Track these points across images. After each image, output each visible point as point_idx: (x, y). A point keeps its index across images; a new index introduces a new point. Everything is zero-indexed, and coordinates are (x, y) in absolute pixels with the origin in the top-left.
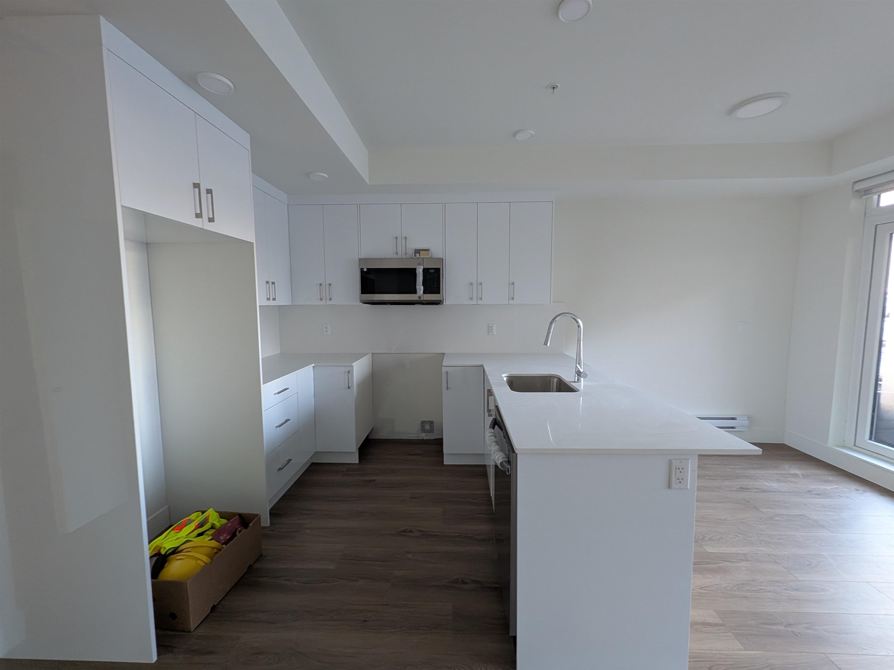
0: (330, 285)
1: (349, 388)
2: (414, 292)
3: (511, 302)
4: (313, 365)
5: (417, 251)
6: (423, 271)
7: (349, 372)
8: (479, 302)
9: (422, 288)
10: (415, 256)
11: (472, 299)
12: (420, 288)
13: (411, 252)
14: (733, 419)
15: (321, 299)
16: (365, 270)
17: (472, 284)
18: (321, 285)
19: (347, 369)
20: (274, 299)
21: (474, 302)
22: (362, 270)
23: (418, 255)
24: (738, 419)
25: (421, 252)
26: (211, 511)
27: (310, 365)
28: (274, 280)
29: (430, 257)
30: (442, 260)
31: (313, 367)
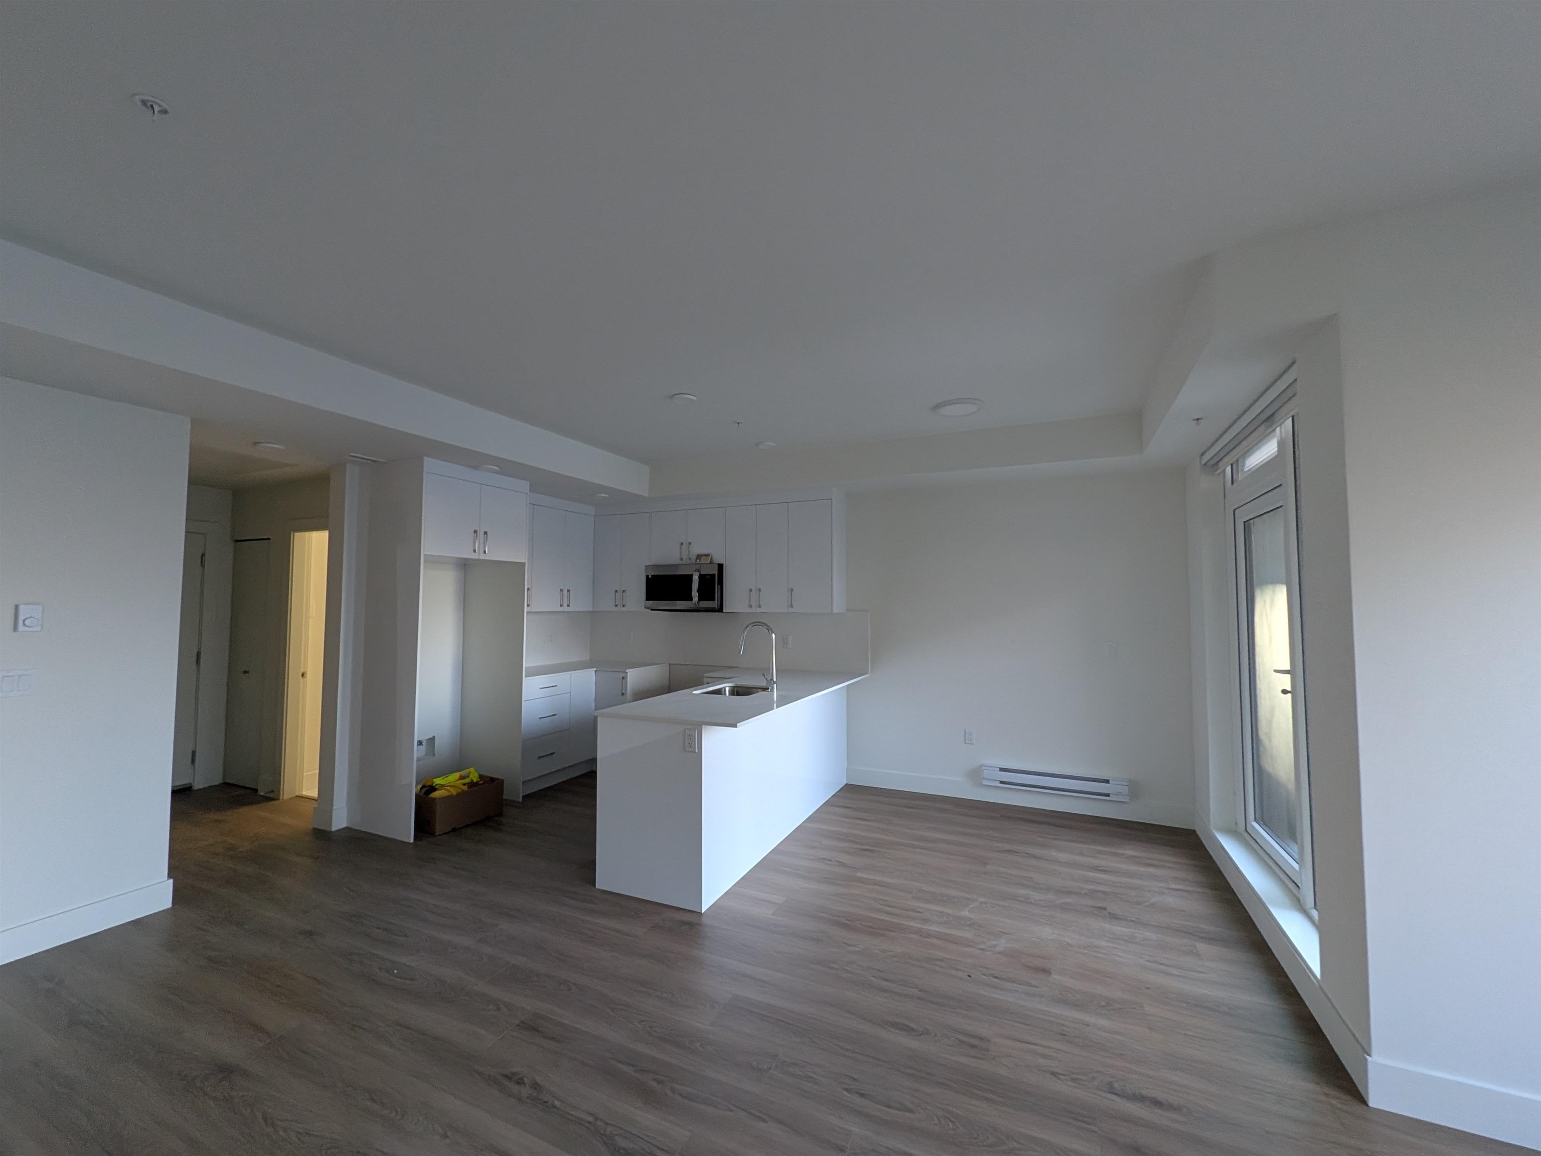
0: (624, 591)
1: (623, 694)
2: (690, 599)
3: (791, 610)
4: (595, 669)
5: (699, 557)
6: (700, 577)
7: (623, 678)
8: (759, 610)
9: (697, 594)
10: (696, 561)
11: (751, 606)
12: (695, 595)
13: (694, 557)
14: (1107, 782)
15: (616, 606)
16: (650, 577)
17: (751, 590)
18: (616, 591)
19: (623, 675)
20: (568, 606)
21: (753, 610)
22: (647, 576)
23: (698, 561)
24: (1110, 782)
25: (703, 558)
26: (472, 769)
27: (592, 669)
28: (570, 589)
29: (709, 562)
30: (721, 567)
31: (596, 671)
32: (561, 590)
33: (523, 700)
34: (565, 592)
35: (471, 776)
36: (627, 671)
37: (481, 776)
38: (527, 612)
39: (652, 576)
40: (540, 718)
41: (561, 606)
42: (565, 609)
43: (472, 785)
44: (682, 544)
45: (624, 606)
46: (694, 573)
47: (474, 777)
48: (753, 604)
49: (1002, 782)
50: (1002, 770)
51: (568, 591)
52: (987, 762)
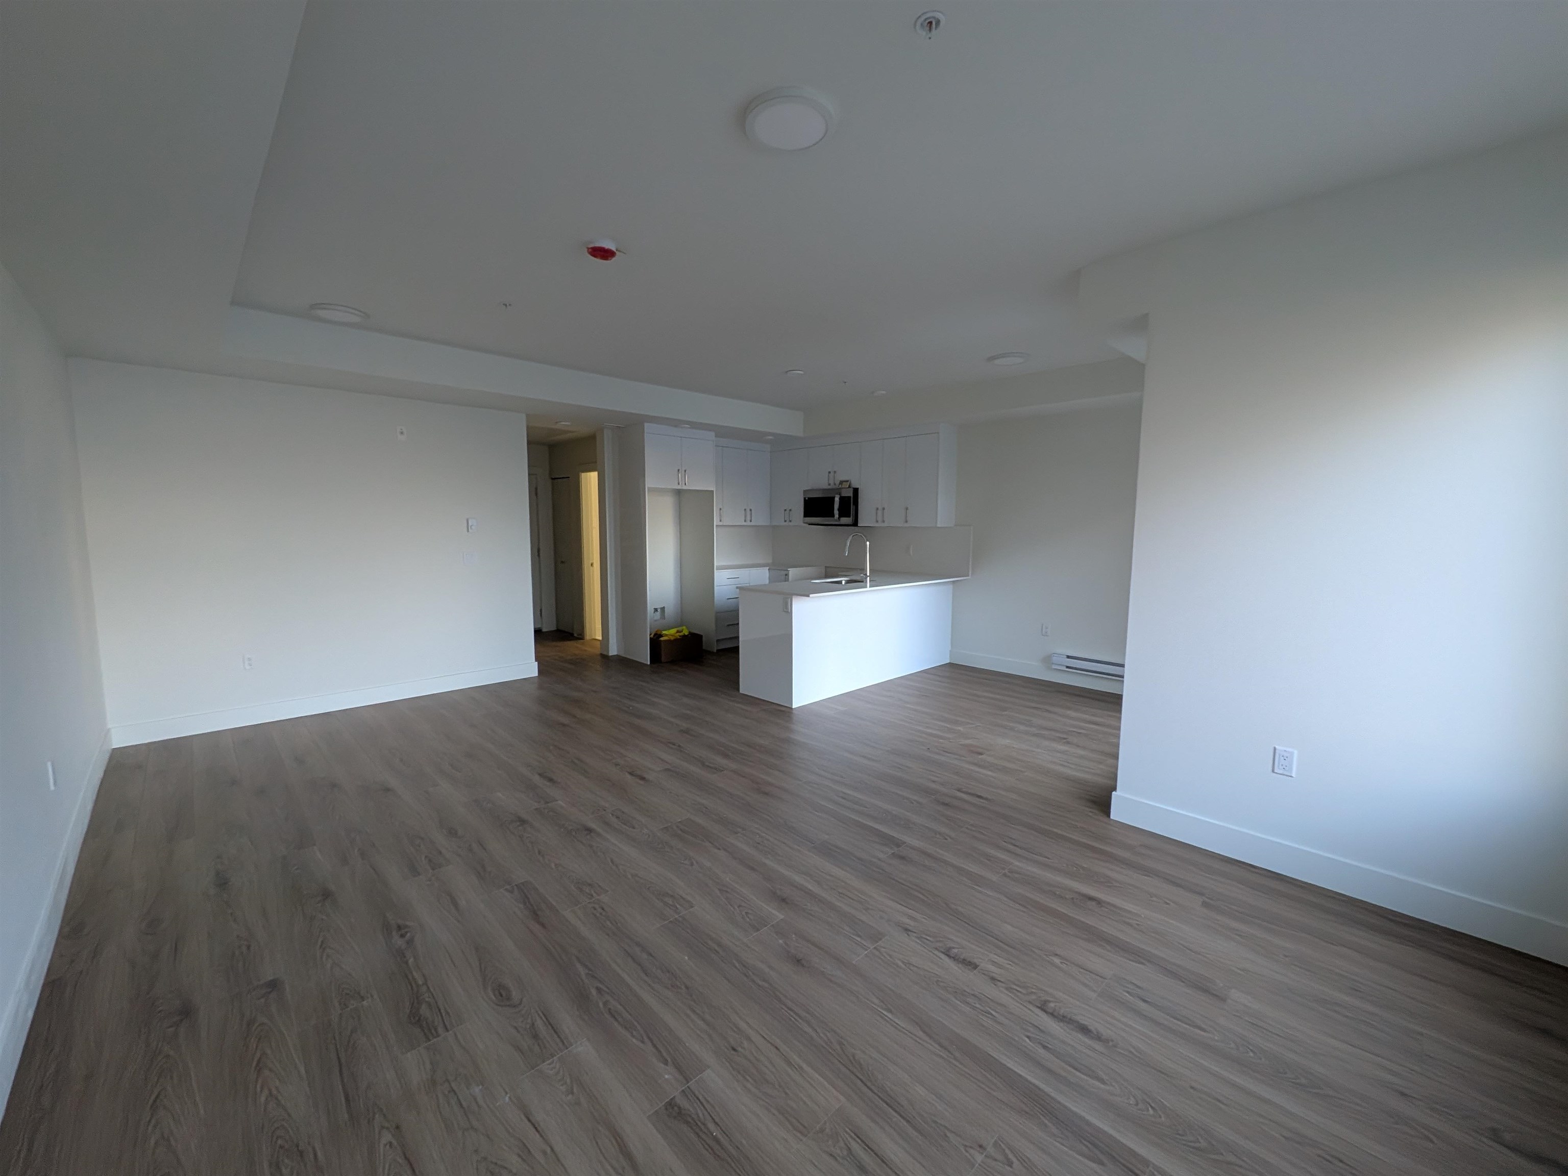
0: (790, 510)
2: (833, 516)
3: (906, 525)
4: (768, 568)
5: (841, 482)
6: (840, 499)
8: (883, 525)
9: (838, 512)
11: (877, 521)
13: (838, 483)
15: (786, 521)
17: (877, 509)
18: (785, 510)
20: (750, 521)
21: (878, 524)
22: (805, 498)
23: (840, 486)
25: (844, 483)
27: (765, 568)
28: (751, 508)
29: (848, 487)
30: (856, 491)
32: (745, 510)
33: (715, 585)
34: (748, 511)
36: (789, 569)
37: (689, 632)
38: (717, 526)
39: (808, 498)
40: (728, 599)
42: (748, 523)
44: (829, 472)
45: (790, 521)
46: (836, 496)
48: (880, 519)
49: (1068, 667)
50: (1068, 657)
51: (751, 510)
52: (1059, 651)
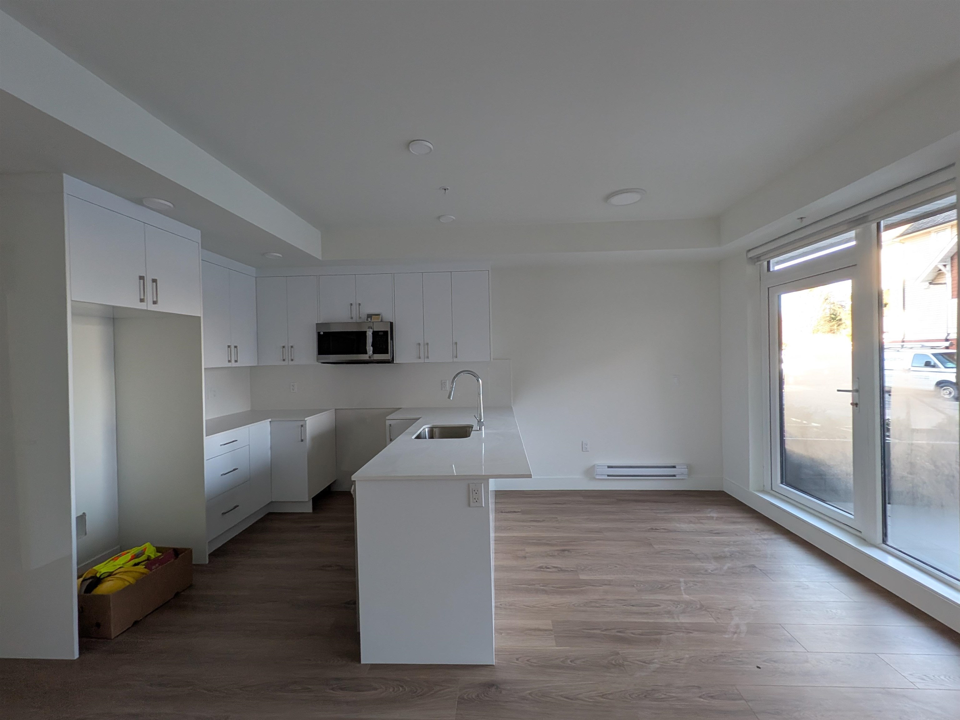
0: (292, 347)
1: (302, 441)
2: (366, 353)
3: (455, 360)
4: (270, 420)
5: (370, 316)
6: (373, 334)
7: (302, 426)
8: (427, 361)
9: (372, 348)
10: (367, 320)
11: (420, 358)
12: (370, 349)
13: (364, 317)
14: (674, 467)
15: (284, 360)
16: (322, 333)
17: (419, 344)
18: (284, 347)
19: (302, 423)
20: (236, 361)
21: (421, 361)
22: (319, 333)
23: (369, 319)
24: (677, 467)
25: (373, 316)
26: (147, 545)
27: (266, 420)
28: (238, 345)
29: (380, 321)
30: (391, 324)
31: (270, 422)
32: (229, 346)
33: (205, 458)
34: (233, 347)
35: (147, 553)
36: (306, 419)
37: (158, 550)
38: (205, 369)
39: (325, 332)
40: (222, 475)
41: (229, 361)
42: (233, 364)
43: (149, 563)
44: (351, 304)
45: (292, 360)
46: (368, 330)
47: (150, 551)
48: (422, 355)
49: (608, 476)
50: (609, 467)
51: (236, 347)
52: (598, 462)
